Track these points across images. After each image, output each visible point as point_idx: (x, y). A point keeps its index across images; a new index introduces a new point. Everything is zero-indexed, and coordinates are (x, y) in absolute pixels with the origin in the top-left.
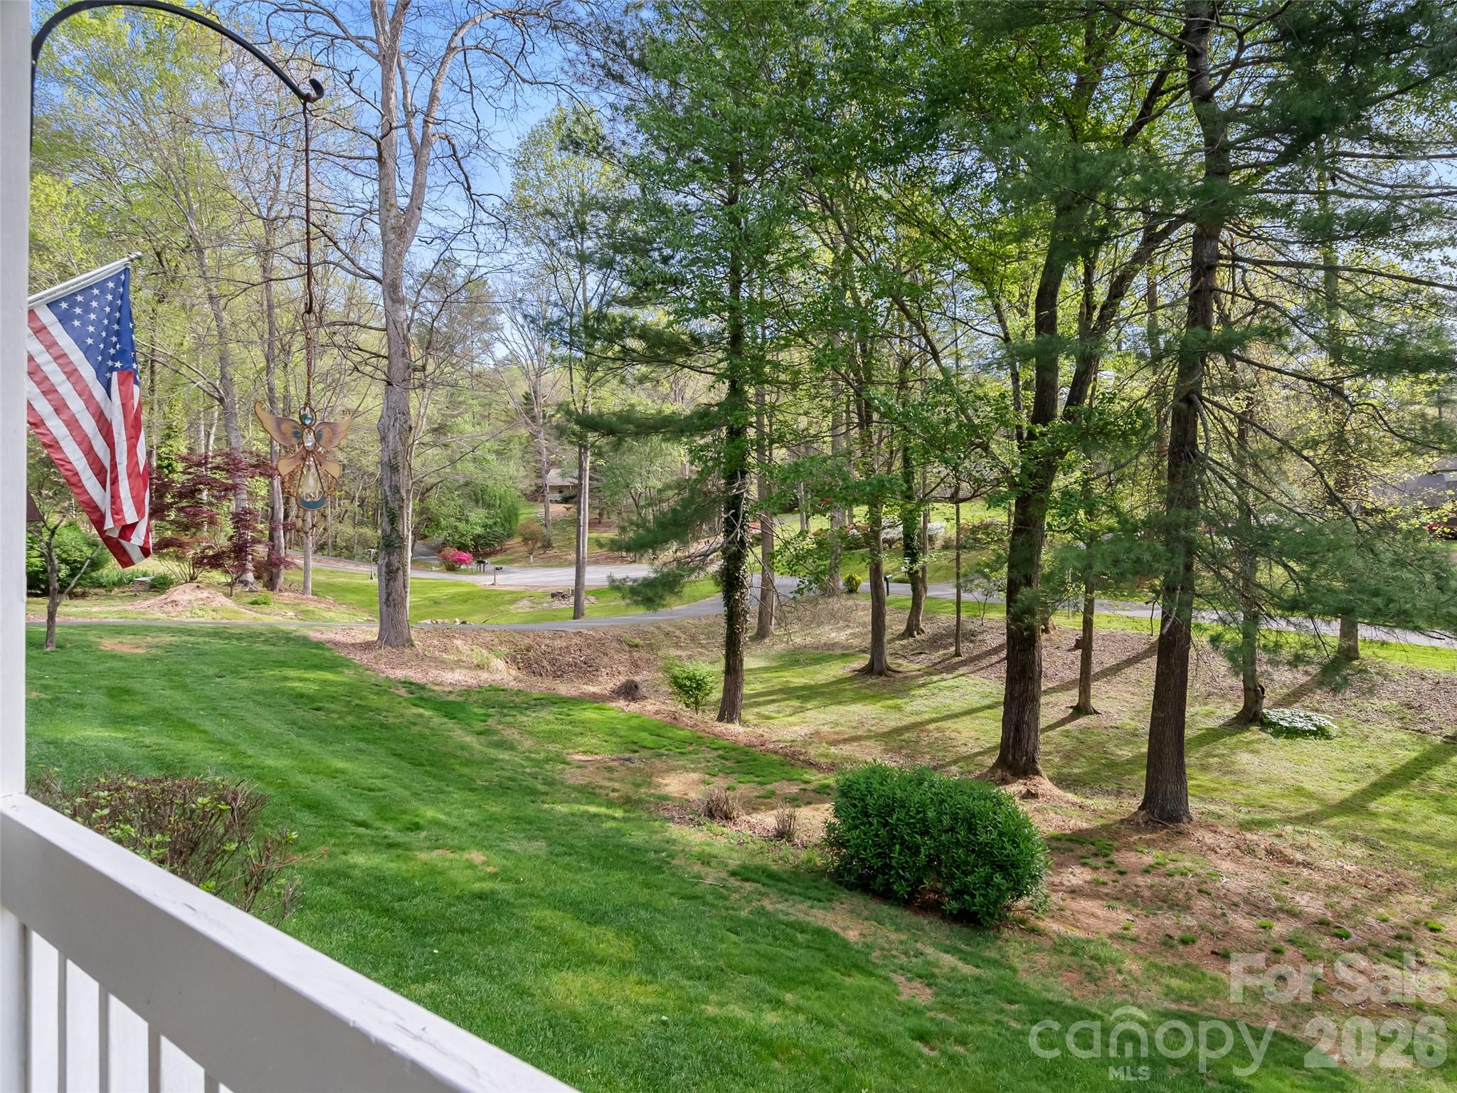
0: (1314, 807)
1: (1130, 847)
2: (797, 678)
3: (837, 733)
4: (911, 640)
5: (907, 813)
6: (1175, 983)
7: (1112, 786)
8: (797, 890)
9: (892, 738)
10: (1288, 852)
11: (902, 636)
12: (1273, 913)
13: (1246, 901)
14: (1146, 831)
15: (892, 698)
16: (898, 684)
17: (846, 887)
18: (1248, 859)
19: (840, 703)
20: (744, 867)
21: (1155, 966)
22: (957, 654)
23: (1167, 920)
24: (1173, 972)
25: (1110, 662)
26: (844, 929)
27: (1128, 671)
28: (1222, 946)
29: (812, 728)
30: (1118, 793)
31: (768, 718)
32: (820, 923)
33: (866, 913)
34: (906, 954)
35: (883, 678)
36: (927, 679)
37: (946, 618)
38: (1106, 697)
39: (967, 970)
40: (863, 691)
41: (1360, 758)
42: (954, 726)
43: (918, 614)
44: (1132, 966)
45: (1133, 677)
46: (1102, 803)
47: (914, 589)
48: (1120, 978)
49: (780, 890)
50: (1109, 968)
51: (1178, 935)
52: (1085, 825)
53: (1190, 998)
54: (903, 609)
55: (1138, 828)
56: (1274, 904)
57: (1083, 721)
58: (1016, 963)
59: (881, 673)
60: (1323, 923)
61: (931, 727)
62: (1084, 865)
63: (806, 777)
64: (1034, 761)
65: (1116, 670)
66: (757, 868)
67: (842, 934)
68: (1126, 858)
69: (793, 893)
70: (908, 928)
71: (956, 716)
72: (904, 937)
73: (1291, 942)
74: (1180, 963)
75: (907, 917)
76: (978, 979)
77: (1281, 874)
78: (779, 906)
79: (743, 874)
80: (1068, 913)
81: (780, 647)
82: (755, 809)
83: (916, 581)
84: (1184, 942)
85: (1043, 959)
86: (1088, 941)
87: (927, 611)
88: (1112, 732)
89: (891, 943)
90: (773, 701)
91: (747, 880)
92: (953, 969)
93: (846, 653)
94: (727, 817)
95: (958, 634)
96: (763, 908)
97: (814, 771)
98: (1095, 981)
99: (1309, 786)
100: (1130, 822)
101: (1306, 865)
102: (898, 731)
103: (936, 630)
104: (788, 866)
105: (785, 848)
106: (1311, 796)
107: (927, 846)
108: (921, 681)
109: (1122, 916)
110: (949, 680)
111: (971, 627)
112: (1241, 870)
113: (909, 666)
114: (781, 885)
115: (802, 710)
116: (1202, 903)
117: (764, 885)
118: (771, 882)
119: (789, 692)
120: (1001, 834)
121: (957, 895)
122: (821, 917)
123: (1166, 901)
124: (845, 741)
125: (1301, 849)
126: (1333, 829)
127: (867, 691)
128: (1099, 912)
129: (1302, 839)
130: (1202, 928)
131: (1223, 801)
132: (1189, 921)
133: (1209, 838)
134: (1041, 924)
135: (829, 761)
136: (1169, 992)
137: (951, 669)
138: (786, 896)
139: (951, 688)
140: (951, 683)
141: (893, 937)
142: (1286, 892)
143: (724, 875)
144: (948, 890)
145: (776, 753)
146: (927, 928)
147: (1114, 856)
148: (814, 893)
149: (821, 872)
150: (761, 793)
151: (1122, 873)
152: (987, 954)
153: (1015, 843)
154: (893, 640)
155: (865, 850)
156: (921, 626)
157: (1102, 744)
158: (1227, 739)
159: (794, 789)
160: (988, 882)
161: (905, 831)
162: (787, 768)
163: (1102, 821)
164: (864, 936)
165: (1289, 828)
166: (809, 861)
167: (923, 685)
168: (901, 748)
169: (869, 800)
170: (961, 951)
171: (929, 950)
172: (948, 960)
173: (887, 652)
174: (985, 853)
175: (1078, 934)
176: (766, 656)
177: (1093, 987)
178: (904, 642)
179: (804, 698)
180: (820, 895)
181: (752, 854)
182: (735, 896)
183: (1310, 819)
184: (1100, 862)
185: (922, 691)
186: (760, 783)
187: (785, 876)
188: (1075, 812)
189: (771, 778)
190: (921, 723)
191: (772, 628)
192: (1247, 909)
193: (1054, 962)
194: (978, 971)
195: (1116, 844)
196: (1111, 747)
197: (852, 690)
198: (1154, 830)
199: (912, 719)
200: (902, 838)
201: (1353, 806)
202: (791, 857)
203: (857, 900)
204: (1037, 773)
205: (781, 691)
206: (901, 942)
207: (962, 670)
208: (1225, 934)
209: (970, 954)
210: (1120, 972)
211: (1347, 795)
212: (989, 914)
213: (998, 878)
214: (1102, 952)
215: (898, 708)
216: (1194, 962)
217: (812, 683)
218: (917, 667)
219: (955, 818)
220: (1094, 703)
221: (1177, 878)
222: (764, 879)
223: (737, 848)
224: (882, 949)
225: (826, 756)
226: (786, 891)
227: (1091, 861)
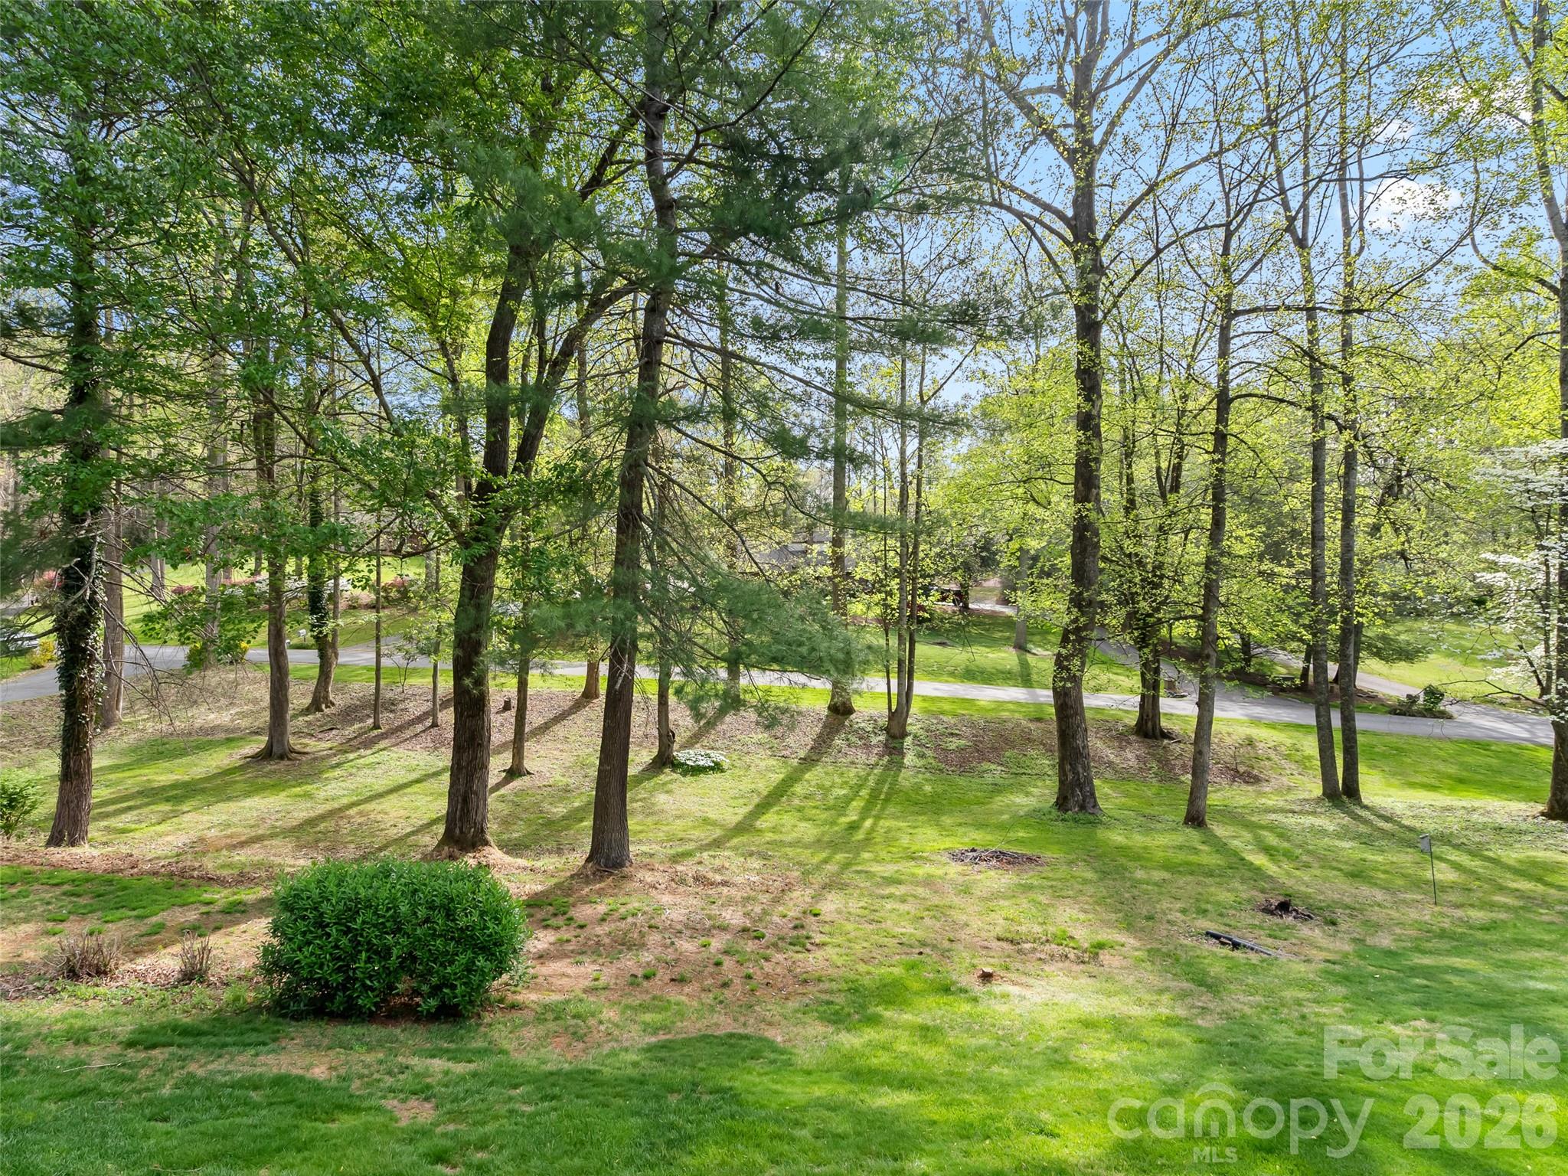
0: (718, 833)
1: (586, 901)
2: (162, 774)
3: (230, 836)
4: (318, 715)
5: (375, 913)
6: (648, 1017)
7: (552, 845)
8: (229, 1040)
9: (304, 833)
10: (710, 875)
11: (307, 711)
12: (708, 932)
13: (686, 926)
14: (594, 882)
15: (300, 785)
16: (305, 768)
17: (293, 1018)
18: (681, 889)
19: (229, 799)
20: (143, 1031)
21: (628, 1007)
22: (376, 726)
23: (629, 962)
24: (644, 1008)
25: (541, 721)
26: (308, 1068)
27: (555, 728)
28: (677, 972)
29: (193, 835)
30: (559, 851)
31: (123, 831)
32: (275, 1070)
33: (326, 1042)
34: (390, 1073)
35: (286, 762)
36: (341, 758)
37: (361, 687)
38: (537, 756)
39: (460, 1068)
40: (260, 780)
41: (746, 785)
42: (379, 808)
43: (327, 684)
44: (609, 1014)
45: (561, 734)
46: (549, 862)
47: (322, 656)
48: (602, 1028)
49: (207, 1046)
50: (592, 1022)
51: (640, 973)
52: (540, 888)
53: (666, 1028)
54: (306, 679)
55: (587, 881)
56: (708, 923)
57: (517, 784)
58: (505, 1045)
59: (282, 757)
60: (745, 930)
61: (352, 812)
62: (546, 927)
63: (207, 897)
64: (483, 831)
65: (545, 728)
66: (163, 1027)
67: (308, 1075)
68: (583, 912)
69: (224, 1045)
70: (380, 1044)
71: (381, 795)
72: (381, 1056)
73: (726, 952)
74: (647, 998)
75: (376, 1032)
76: (474, 1075)
77: (708, 896)
78: (210, 1067)
79: (144, 1040)
80: (541, 980)
81: (131, 738)
82: (138, 953)
83: (325, 647)
84: (647, 977)
85: (530, 1033)
86: (568, 1002)
87: (337, 681)
88: (546, 791)
89: (369, 1066)
90: (130, 808)
91: (154, 1046)
92: (446, 1073)
93: (231, 737)
94: (101, 971)
95: (377, 704)
96: (191, 1075)
97: (217, 888)
98: (581, 1039)
99: (712, 815)
100: (581, 876)
101: (724, 883)
102: (312, 822)
103: (349, 702)
104: (206, 1014)
105: (198, 990)
106: (714, 823)
107: (398, 946)
108: (334, 761)
109: (589, 968)
110: (368, 757)
111: (390, 695)
112: (678, 900)
113: (314, 745)
114: (204, 1040)
115: (176, 814)
116: (654, 938)
117: (179, 1046)
118: (190, 1040)
119: (151, 795)
120: (482, 914)
121: (436, 990)
122: (274, 1063)
123: (626, 943)
124: (242, 844)
125: (719, 870)
126: (735, 849)
127: (267, 781)
128: (570, 971)
129: (717, 862)
130: (658, 960)
131: (650, 842)
132: (647, 957)
133: (649, 877)
134: (519, 998)
135: (236, 872)
136: (647, 1028)
137: (368, 744)
138: (217, 1051)
139: (371, 766)
140: (371, 759)
141: (369, 1058)
142: (714, 910)
143: (117, 1050)
144: (425, 988)
145: (156, 874)
146: (402, 1037)
147: (572, 913)
148: (253, 1037)
149: (258, 1009)
150: (144, 929)
151: (582, 927)
152: (474, 1045)
153: (497, 920)
154: (295, 716)
155: (321, 967)
156: (331, 697)
157: (537, 804)
158: (645, 784)
159: (192, 916)
160: (469, 968)
161: (372, 934)
162: (175, 891)
163: (554, 881)
164: (335, 1069)
165: (705, 855)
166: (237, 999)
167: (338, 765)
168: (317, 841)
169: (325, 907)
170: (447, 1051)
171: (414, 1061)
172: (438, 1064)
173: (290, 729)
174: (466, 938)
175: (555, 997)
176: (113, 753)
177: (581, 1045)
178: (310, 718)
179: (178, 800)
180: (262, 1038)
181: (149, 1012)
182: (144, 1072)
183: (717, 844)
184: (560, 921)
185: (337, 772)
186: (138, 917)
187: (205, 1027)
188: (526, 877)
189: (155, 908)
190: (340, 810)
191: (119, 714)
192: (688, 933)
193: (541, 1033)
194: (472, 1066)
195: (571, 900)
196: (546, 806)
197: (245, 781)
198: (602, 879)
199: (328, 806)
200: (369, 943)
201: (744, 827)
202: (208, 1002)
203: (311, 1030)
204: (486, 843)
205: (141, 793)
206: (381, 1062)
207: (383, 744)
208: (677, 960)
209: (457, 1050)
210: (601, 1022)
211: (739, 818)
212: (471, 1002)
213: (481, 962)
214: (581, 1008)
215: (308, 796)
216: (658, 993)
217: (186, 778)
218: (329, 745)
219: (431, 907)
220: (528, 764)
221: (630, 920)
222: (178, 1039)
223: (124, 1009)
224: (361, 1077)
225: (230, 866)
226: (214, 1045)
227: (553, 922)
